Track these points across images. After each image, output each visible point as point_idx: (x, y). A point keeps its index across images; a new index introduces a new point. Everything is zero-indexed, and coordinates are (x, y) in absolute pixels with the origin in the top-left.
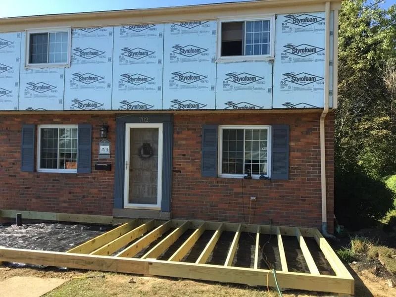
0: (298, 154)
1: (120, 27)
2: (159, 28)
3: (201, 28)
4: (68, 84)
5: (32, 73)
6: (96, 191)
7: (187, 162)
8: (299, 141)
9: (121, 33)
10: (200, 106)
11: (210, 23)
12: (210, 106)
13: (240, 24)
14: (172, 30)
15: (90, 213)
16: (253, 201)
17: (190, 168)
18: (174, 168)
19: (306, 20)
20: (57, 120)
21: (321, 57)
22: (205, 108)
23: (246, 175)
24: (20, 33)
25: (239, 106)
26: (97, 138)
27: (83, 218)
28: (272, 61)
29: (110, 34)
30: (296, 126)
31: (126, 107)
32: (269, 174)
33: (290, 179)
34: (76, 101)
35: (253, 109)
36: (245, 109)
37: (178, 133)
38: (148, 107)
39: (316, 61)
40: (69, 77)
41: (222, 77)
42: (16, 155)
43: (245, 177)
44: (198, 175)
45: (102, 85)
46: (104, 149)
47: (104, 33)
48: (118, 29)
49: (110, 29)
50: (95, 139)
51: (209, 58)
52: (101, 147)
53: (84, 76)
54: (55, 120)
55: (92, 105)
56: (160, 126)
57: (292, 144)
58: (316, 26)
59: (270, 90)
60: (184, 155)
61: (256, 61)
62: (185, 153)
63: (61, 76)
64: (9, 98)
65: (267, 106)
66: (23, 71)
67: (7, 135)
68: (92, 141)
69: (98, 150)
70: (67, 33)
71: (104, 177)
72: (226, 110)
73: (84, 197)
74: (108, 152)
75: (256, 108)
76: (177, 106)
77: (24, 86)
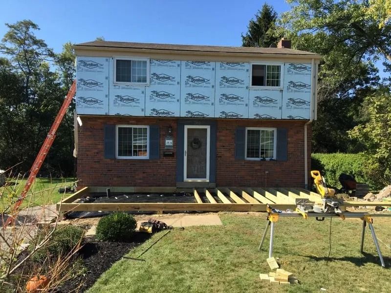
0: (293, 145)
1: (186, 62)
2: (212, 64)
3: (239, 67)
4: (148, 98)
5: (119, 88)
6: (163, 171)
7: (226, 151)
8: (293, 138)
9: (186, 66)
10: (239, 116)
11: (245, 64)
12: (245, 117)
13: (263, 67)
14: (221, 67)
15: (159, 186)
16: (267, 173)
17: (228, 154)
18: (218, 155)
19: (300, 68)
20: (133, 122)
21: (309, 90)
22: (242, 117)
23: (262, 158)
24: (108, 58)
25: (262, 117)
26: (163, 135)
27: (154, 189)
28: (282, 91)
29: (178, 65)
30: (291, 129)
31: (190, 115)
32: (275, 158)
33: (288, 160)
34: (154, 110)
35: (270, 119)
36: (266, 119)
37: (220, 132)
38: (205, 115)
39: (306, 92)
40: (149, 93)
41: (252, 99)
42: (100, 147)
43: (261, 160)
44: (233, 159)
45: (173, 100)
46: (169, 142)
47: (173, 64)
48: (184, 63)
49: (179, 62)
50: (161, 136)
51: (245, 86)
52: (167, 141)
53: (160, 93)
54: (131, 122)
55: (166, 113)
56: (208, 127)
57: (289, 139)
58: (306, 72)
59: (280, 108)
60: (224, 146)
61: (273, 90)
62: (224, 145)
63: (143, 92)
64: (101, 106)
65: (279, 117)
66: (111, 87)
67: (91, 132)
68: (160, 137)
69: (164, 143)
70: (146, 62)
71: (169, 161)
72: (255, 119)
73: (154, 175)
74: (172, 145)
75: (273, 118)
76: (224, 115)
77: (112, 98)
